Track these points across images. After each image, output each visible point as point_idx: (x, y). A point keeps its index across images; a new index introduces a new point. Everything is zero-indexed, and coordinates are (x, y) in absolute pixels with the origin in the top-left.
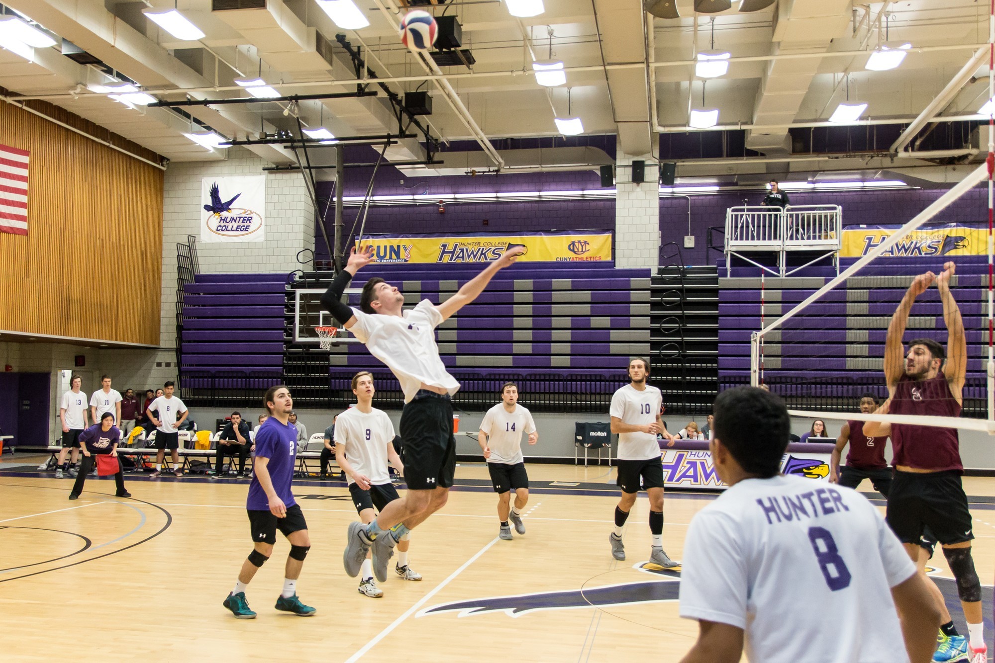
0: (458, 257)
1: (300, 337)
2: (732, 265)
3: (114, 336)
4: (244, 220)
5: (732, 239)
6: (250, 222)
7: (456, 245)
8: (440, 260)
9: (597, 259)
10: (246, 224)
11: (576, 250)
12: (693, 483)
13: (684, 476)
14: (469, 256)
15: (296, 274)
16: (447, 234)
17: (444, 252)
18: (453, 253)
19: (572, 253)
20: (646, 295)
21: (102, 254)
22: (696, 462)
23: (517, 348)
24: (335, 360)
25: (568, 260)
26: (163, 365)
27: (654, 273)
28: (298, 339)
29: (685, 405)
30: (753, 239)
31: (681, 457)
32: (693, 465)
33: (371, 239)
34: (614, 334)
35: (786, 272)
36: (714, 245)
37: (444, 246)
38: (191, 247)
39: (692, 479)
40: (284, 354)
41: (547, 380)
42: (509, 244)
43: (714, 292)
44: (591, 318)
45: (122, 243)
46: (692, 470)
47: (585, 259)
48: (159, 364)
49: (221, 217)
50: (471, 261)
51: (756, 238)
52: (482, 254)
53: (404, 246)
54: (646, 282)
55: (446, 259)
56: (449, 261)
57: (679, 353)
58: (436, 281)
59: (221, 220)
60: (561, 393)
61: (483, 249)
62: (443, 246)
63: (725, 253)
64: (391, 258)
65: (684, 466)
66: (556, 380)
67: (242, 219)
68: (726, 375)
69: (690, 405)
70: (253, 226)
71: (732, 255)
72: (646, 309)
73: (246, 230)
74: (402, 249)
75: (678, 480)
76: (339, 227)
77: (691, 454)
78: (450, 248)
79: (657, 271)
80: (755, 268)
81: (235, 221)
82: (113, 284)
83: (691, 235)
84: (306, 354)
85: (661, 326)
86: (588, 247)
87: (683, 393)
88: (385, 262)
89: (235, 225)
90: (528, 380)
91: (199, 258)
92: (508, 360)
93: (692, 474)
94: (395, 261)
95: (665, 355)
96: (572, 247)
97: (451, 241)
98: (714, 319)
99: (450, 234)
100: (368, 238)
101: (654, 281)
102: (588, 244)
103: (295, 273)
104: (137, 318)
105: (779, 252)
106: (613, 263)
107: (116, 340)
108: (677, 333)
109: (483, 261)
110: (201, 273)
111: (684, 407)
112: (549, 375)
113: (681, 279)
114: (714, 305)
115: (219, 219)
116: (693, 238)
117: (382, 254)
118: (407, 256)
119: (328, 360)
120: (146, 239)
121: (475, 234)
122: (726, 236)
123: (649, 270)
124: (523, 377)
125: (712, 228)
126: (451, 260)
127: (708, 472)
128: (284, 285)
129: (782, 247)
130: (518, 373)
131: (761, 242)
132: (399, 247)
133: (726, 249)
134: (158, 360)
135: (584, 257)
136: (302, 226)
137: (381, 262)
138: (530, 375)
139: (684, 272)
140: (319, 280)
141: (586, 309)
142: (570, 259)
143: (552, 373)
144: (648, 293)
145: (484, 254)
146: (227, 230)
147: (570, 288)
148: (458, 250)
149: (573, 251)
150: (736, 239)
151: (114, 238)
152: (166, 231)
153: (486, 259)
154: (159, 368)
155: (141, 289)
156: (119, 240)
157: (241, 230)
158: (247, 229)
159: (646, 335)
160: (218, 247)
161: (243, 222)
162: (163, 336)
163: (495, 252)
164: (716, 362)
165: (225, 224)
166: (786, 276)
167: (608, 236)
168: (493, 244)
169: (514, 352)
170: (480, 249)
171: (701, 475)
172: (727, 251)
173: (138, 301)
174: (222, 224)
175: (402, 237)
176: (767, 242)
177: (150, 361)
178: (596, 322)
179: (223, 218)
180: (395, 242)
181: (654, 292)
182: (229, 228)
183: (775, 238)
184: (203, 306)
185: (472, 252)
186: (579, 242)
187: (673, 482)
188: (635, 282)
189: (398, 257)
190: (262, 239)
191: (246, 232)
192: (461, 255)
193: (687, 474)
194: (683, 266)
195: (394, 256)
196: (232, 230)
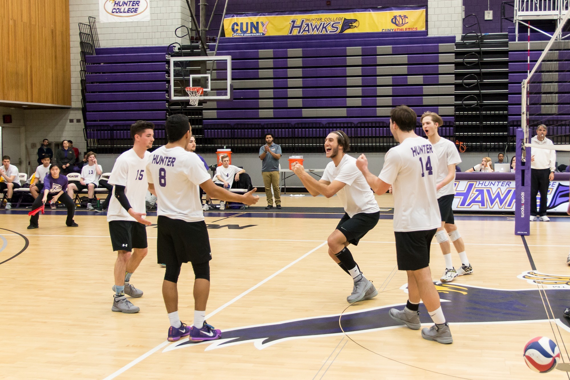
0: (304, 31)
1: (175, 96)
2: (519, 32)
3: (29, 98)
4: (133, 3)
5: (519, 11)
6: (138, 5)
7: (303, 21)
8: (291, 33)
9: (414, 29)
10: (135, 7)
11: (397, 23)
12: (481, 207)
13: (473, 201)
14: (313, 30)
15: (175, 47)
16: (296, 12)
17: (293, 27)
18: (300, 27)
19: (394, 25)
20: (451, 57)
21: (15, 32)
22: (483, 190)
23: (350, 102)
24: (207, 114)
25: (391, 31)
26: (75, 121)
27: (458, 39)
28: (174, 98)
29: (482, 144)
30: (536, 10)
31: (471, 186)
32: (481, 192)
33: (235, 17)
34: (427, 89)
35: (562, 36)
36: (506, 17)
37: (294, 22)
38: (92, 26)
39: (480, 204)
40: (167, 110)
41: (378, 127)
42: (345, 19)
43: (505, 53)
44: (408, 76)
45: (33, 23)
46: (480, 196)
47: (404, 30)
48: (71, 121)
49: (115, 2)
50: (315, 33)
51: (538, 9)
52: (323, 27)
53: (262, 23)
54: (451, 46)
55: (295, 32)
56: (297, 34)
57: (477, 103)
58: (285, 49)
59: (115, 4)
60: (385, 137)
61: (324, 23)
62: (292, 21)
63: (514, 22)
64: (251, 33)
65: (473, 193)
66: (381, 127)
67: (131, 3)
68: (514, 119)
69: (486, 144)
70: (140, 9)
71: (519, 24)
72: (451, 68)
73: (135, 12)
74: (260, 25)
75: (469, 205)
76: (204, 7)
77: (479, 184)
78: (298, 23)
79: (460, 38)
80: (539, 33)
81: (126, 4)
82: (27, 55)
83: (490, 10)
84: (184, 110)
85: (463, 82)
86: (407, 20)
87: (480, 134)
88: (246, 35)
89: (126, 8)
90: (359, 127)
91: (99, 36)
92: (343, 112)
93: (480, 200)
94: (255, 34)
95: (466, 105)
96: (394, 20)
97: (299, 18)
98: (505, 75)
99: (297, 12)
100: (233, 17)
101: (458, 45)
102: (407, 17)
103: (174, 45)
104: (50, 84)
105: (557, 20)
106: (426, 33)
107: (32, 102)
108: (476, 87)
109: (324, 33)
110: (101, 47)
111: (481, 146)
112: (376, 123)
113: (479, 44)
114: (505, 64)
115: (114, 4)
116: (491, 12)
117: (245, 29)
118: (264, 31)
119: (201, 114)
120: (55, 19)
121: (318, 11)
122: (515, 8)
123: (454, 37)
124: (355, 125)
125: (505, 3)
126: (299, 33)
127: (493, 198)
128: (165, 55)
129: (559, 16)
130: (351, 121)
131: (543, 13)
132: (257, 23)
133: (515, 19)
134: (71, 117)
135: (404, 28)
136: (180, 8)
137: (244, 35)
138: (361, 123)
139: (483, 38)
140: (193, 51)
141: (404, 69)
142: (393, 30)
143: (378, 121)
144: (453, 55)
145: (325, 28)
146: (120, 12)
147: (391, 53)
148: (304, 25)
149: (395, 23)
150: (523, 10)
151: (25, 19)
152: (72, 14)
153: (327, 32)
154: (72, 124)
155: (52, 61)
156: (30, 21)
157: (132, 12)
158: (136, 10)
159: (451, 89)
160: (113, 26)
161: (133, 5)
162: (73, 98)
163: (334, 26)
164: (506, 109)
165: (119, 7)
166: (563, 39)
167: (422, 11)
168: (332, 19)
169: (348, 105)
170: (321, 24)
171: (487, 201)
172: (516, 20)
173: (50, 71)
174: (116, 7)
175: (260, 15)
176: (547, 12)
177: (64, 118)
178: (412, 79)
179: (116, 3)
180: (254, 19)
181: (458, 55)
182: (122, 10)
183: (554, 9)
184: (103, 73)
185: (316, 27)
186: (400, 16)
187: (465, 206)
188: (442, 46)
189: (257, 31)
190: (148, 19)
191: (135, 14)
192: (307, 29)
193: (476, 200)
194: (481, 33)
195: (254, 31)
196: (124, 12)
